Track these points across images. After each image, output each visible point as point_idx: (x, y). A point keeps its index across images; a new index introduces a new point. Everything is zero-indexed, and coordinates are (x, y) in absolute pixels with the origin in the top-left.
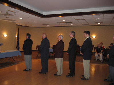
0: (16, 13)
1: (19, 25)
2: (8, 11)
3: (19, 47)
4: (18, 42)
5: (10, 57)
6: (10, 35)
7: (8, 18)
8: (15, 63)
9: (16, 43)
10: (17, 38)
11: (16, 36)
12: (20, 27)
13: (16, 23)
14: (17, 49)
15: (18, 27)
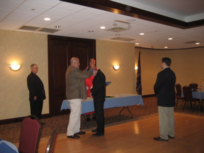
0: (130, 24)
1: (140, 48)
2: (117, 23)
3: (141, 87)
4: (139, 79)
5: (124, 107)
6: (125, 66)
7: (119, 36)
8: (131, 118)
9: (136, 81)
10: (136, 72)
11: (136, 68)
12: (141, 50)
13: (134, 44)
14: (137, 91)
15: (138, 50)
